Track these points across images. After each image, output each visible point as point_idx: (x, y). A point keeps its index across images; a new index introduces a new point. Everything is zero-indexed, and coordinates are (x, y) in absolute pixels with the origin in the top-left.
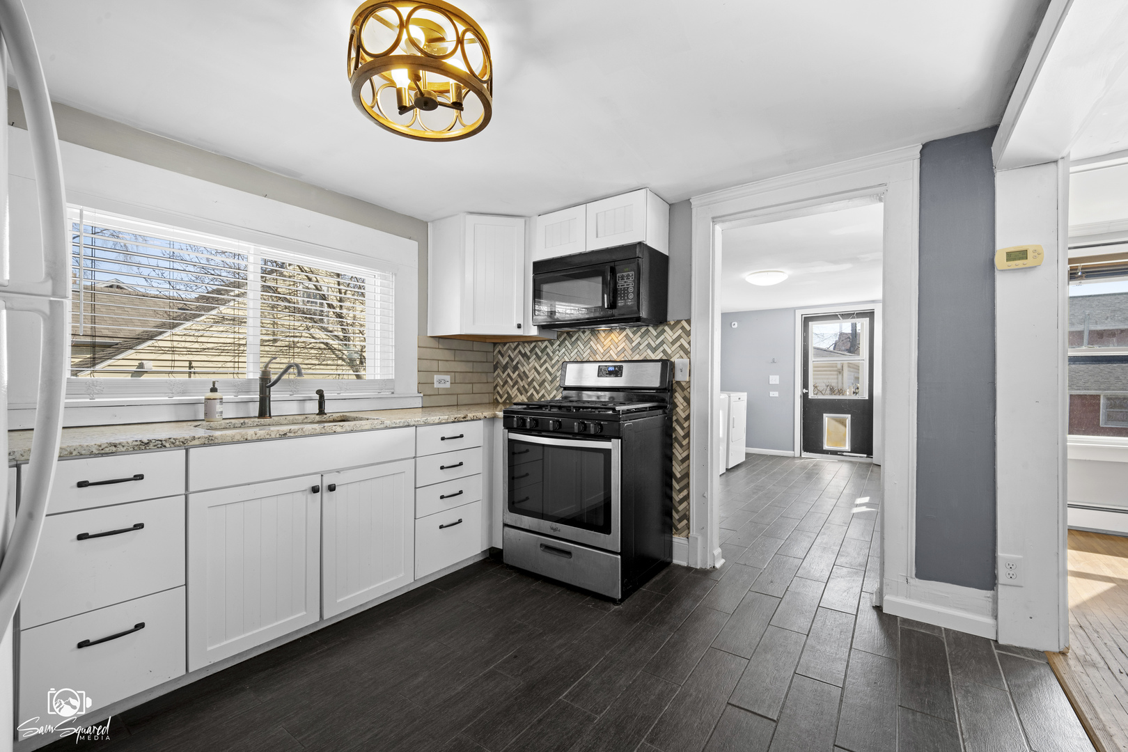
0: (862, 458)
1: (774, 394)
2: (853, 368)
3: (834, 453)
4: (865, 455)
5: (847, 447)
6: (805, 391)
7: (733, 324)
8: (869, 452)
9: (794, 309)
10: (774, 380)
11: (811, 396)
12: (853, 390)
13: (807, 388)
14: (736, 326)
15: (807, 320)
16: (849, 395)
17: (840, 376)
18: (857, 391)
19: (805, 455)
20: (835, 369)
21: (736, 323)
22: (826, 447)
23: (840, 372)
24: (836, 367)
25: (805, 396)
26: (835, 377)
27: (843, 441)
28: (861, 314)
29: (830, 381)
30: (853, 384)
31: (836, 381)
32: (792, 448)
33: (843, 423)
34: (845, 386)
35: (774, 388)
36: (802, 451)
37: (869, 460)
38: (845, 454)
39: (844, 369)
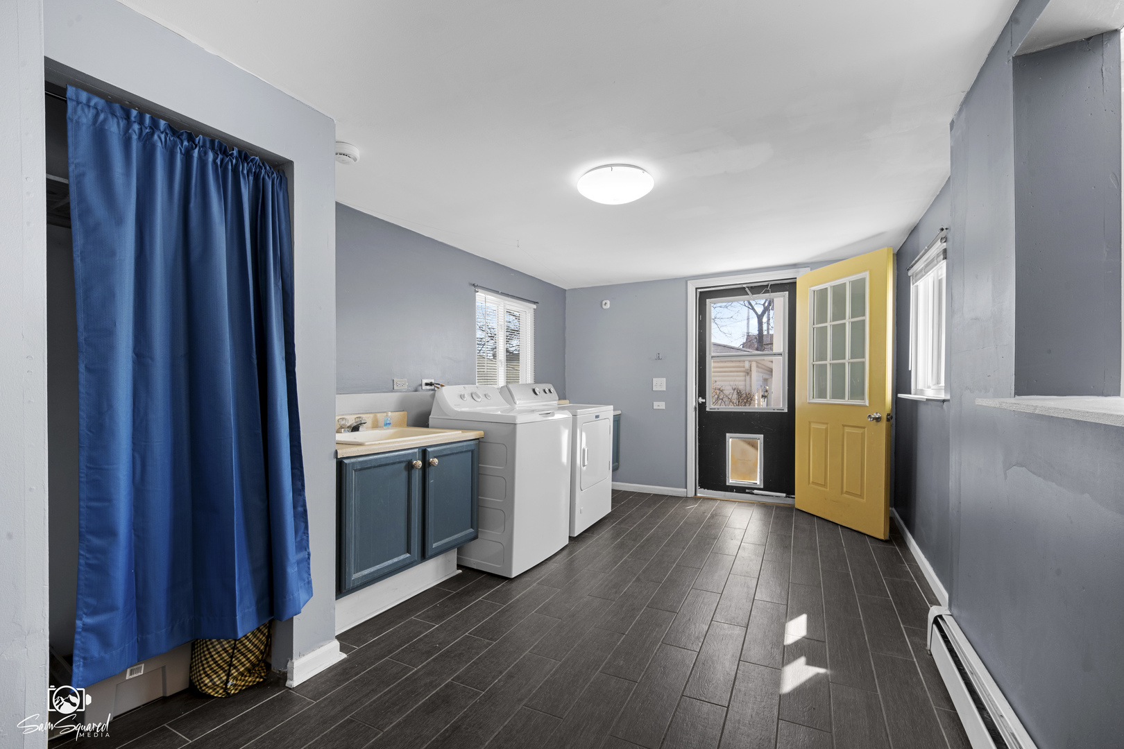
0: (779, 497)
1: (660, 405)
2: (762, 368)
3: (741, 490)
4: (784, 495)
5: (758, 481)
6: (701, 400)
7: (604, 303)
8: (790, 491)
9: (686, 280)
10: (660, 384)
11: (710, 407)
12: (761, 394)
13: (704, 397)
14: (608, 306)
15: (704, 297)
16: (759, 405)
17: (748, 378)
18: (766, 394)
19: (703, 493)
20: (742, 369)
21: (608, 302)
22: (731, 481)
23: (748, 373)
24: (744, 367)
25: (701, 407)
26: (743, 378)
27: (752, 473)
28: (777, 287)
29: (737, 383)
30: (761, 386)
31: (743, 383)
32: (684, 485)
33: (754, 446)
34: (754, 389)
35: (660, 396)
36: (698, 487)
37: (789, 501)
38: (755, 491)
39: (752, 370)
